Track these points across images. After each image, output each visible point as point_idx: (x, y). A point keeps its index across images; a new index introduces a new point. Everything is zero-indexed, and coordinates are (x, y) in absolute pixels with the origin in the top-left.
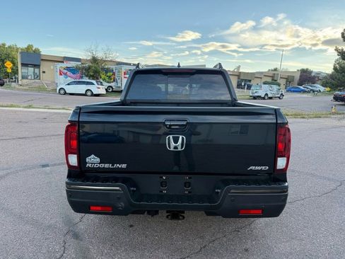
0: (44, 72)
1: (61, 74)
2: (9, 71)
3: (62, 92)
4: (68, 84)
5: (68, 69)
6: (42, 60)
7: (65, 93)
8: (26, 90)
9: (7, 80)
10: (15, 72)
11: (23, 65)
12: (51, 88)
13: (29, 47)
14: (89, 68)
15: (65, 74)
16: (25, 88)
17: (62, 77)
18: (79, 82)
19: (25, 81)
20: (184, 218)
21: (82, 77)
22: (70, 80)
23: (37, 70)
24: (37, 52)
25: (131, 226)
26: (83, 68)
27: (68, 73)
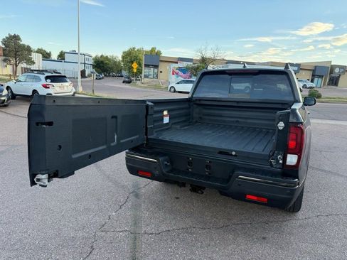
0: (161, 72)
1: (173, 74)
2: (135, 71)
3: (172, 90)
4: (178, 83)
5: (180, 69)
6: (161, 61)
7: (175, 91)
8: (146, 87)
9: (134, 79)
10: (140, 72)
11: (146, 65)
12: (165, 86)
13: (153, 49)
14: (198, 68)
15: (177, 74)
16: (146, 85)
17: (174, 76)
18: (187, 81)
19: (146, 80)
20: (203, 193)
21: (191, 77)
22: (181, 79)
23: (156, 70)
24: (158, 54)
25: (177, 198)
26: (193, 68)
27: (180, 73)
